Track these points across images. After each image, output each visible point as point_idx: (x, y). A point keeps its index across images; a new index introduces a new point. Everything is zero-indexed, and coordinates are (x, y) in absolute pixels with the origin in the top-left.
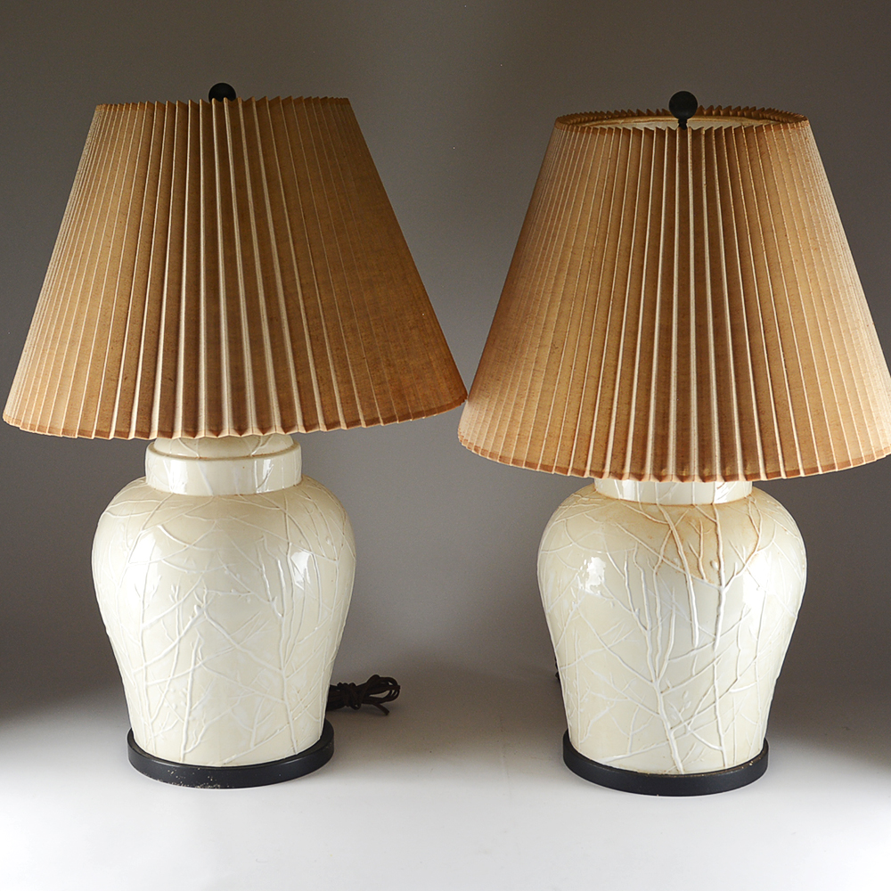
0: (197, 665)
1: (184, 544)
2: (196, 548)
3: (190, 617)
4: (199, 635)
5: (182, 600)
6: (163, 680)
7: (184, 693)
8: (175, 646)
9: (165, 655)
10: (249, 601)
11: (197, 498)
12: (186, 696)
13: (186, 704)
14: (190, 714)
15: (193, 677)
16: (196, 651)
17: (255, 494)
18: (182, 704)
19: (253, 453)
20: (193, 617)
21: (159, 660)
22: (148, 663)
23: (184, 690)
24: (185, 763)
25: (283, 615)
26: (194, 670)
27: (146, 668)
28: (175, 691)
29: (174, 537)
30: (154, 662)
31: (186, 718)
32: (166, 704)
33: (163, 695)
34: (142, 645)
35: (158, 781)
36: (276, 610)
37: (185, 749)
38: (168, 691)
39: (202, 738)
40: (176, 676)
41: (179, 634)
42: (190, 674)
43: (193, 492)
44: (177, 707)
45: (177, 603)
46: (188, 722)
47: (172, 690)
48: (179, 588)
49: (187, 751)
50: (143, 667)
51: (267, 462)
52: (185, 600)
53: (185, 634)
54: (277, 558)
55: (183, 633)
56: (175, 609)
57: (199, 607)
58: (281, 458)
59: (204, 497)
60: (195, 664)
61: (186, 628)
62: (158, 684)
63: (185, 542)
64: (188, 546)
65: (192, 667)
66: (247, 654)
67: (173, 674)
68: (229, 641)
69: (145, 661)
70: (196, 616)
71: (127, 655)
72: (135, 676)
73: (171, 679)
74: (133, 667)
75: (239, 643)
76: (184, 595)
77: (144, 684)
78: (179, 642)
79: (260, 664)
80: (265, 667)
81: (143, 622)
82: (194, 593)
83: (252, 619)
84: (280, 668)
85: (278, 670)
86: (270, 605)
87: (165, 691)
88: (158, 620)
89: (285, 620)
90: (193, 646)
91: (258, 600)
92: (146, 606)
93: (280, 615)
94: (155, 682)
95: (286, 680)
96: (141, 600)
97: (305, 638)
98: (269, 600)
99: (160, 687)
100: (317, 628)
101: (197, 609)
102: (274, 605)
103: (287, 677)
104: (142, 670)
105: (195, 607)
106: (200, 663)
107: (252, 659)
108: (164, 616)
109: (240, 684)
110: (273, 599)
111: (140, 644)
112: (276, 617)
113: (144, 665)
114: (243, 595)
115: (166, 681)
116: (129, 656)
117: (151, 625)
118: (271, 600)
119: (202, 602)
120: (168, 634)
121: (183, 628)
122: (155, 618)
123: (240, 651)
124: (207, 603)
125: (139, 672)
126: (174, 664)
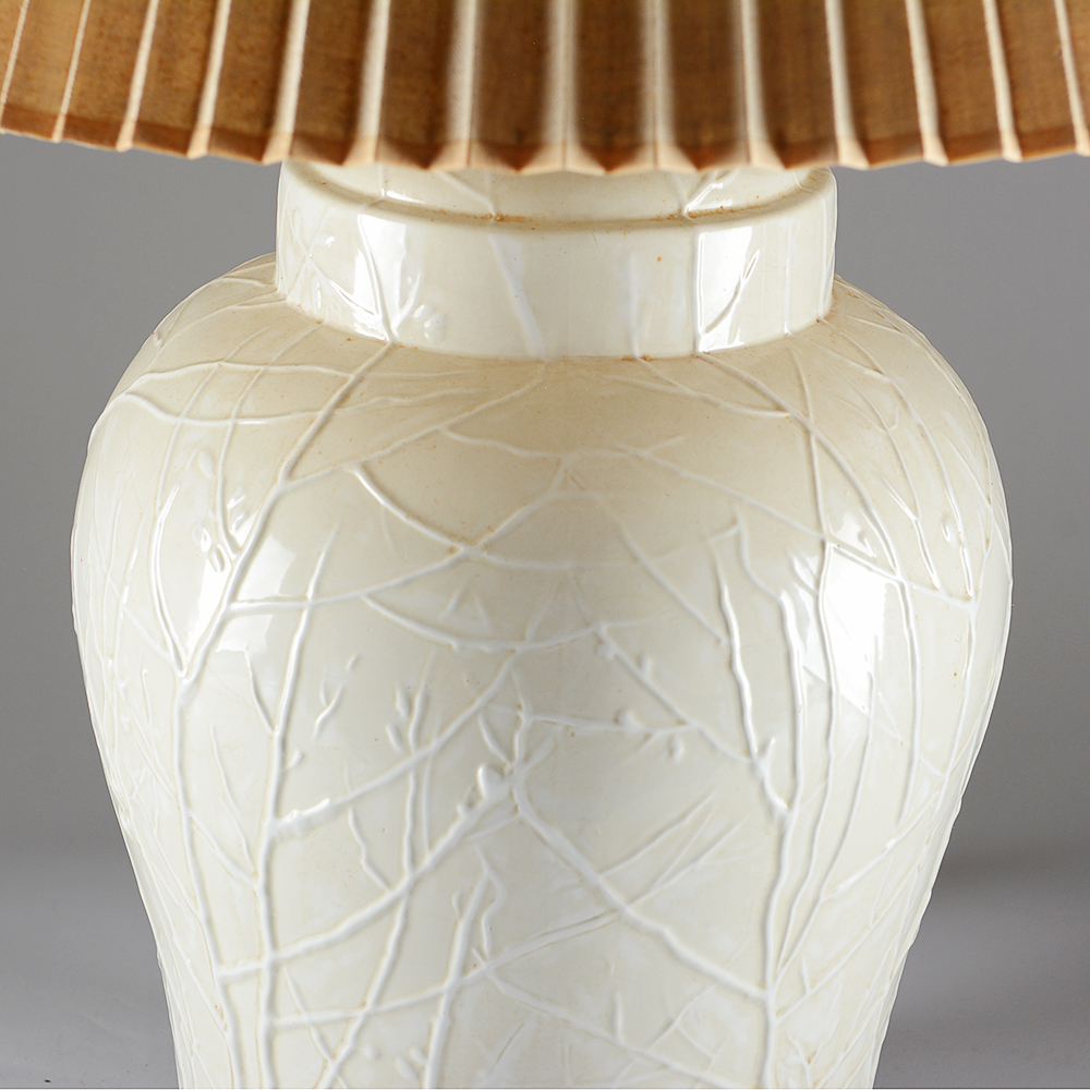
0: (472, 974)
1: (446, 542)
2: (493, 559)
3: (460, 809)
4: (486, 871)
5: (435, 744)
6: (337, 1014)
7: (411, 1065)
8: (392, 907)
9: (354, 932)
10: (681, 751)
11: (487, 364)
12: (418, 1070)
15: (450, 1013)
16: (474, 923)
17: (695, 356)
19: (692, 206)
20: (470, 805)
21: (330, 945)
22: (286, 952)
23: (414, 1055)
25: (790, 803)
26: (459, 991)
27: (275, 968)
28: (378, 1055)
29: (410, 514)
30: (309, 952)
33: (332, 1067)
34: (268, 891)
36: (770, 790)
38: (352, 1054)
40: (388, 1005)
41: (414, 860)
42: (442, 1005)
43: (469, 341)
45: (415, 756)
47: (367, 1052)
48: (427, 701)
50: (264, 964)
51: (738, 237)
52: (443, 748)
53: (439, 863)
54: (785, 599)
55: (427, 860)
56: (403, 776)
57: (496, 770)
58: (784, 222)
59: (512, 363)
60: (464, 969)
61: (443, 843)
62: (317, 1026)
63: (451, 535)
64: (461, 549)
65: (449, 982)
66: (658, 938)
67: (379, 1000)
68: (597, 893)
69: (274, 944)
70: (481, 806)
71: (201, 914)
72: (225, 989)
73: (368, 1017)
74: (219, 959)
75: (632, 900)
76: (442, 729)
77: (263, 1021)
78: (412, 890)
79: (695, 969)
80: (714, 979)
81: (277, 811)
82: (481, 722)
83: (683, 816)
84: (762, 984)
85: (754, 991)
86: (753, 767)
87: (343, 1052)
88: (337, 811)
89: (797, 820)
90: (461, 906)
91: (713, 747)
92: (294, 758)
93: (780, 804)
94: (305, 1018)
95: (775, 1021)
96: (277, 733)
97: (853, 879)
98: (748, 752)
99: (322, 1039)
100: (892, 842)
101: (488, 778)
102: (766, 767)
103: (780, 1012)
104: (257, 973)
105: (481, 771)
106: (483, 965)
107: (671, 953)
108: (361, 797)
109: (621, 1038)
110: (763, 748)
111: (258, 885)
112: (770, 808)
113: (268, 956)
114: (659, 735)
115: (347, 1020)
116: (209, 921)
117: (309, 825)
118: (755, 748)
119: (510, 755)
120: (370, 862)
121: (431, 845)
122: (325, 803)
123: (635, 927)
124: (527, 758)
125: (245, 977)
126: (385, 963)
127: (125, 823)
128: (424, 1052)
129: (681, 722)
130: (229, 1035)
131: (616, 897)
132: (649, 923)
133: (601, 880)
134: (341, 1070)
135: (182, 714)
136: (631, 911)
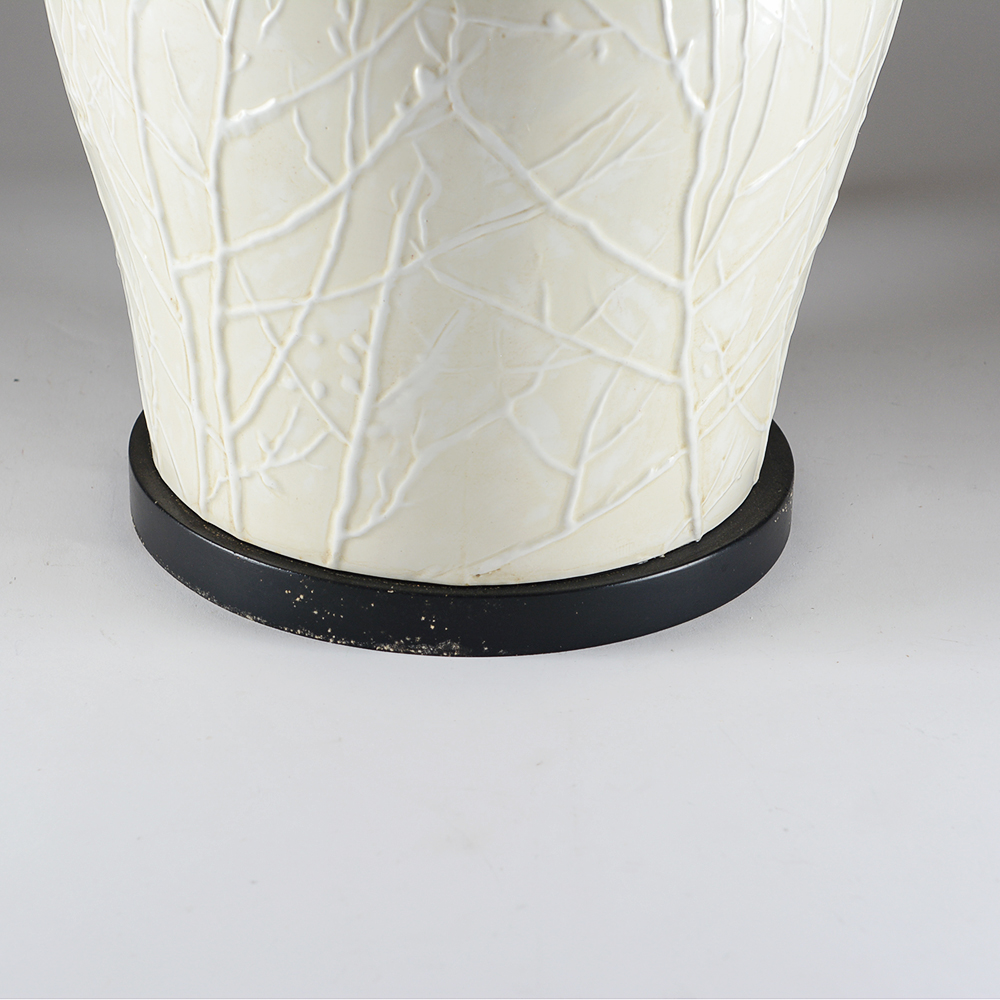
0: (410, 264)
3: (398, 107)
4: (422, 167)
5: (373, 46)
6: (284, 303)
7: (354, 350)
8: (334, 202)
9: (299, 226)
10: (605, 52)
12: (360, 358)
13: (359, 384)
14: (370, 420)
15: (390, 301)
16: (412, 216)
18: (347, 384)
20: (407, 103)
21: (277, 238)
22: (236, 245)
23: (357, 341)
24: (346, 567)
25: (708, 102)
26: (397, 281)
27: (226, 261)
28: (323, 341)
30: (258, 245)
31: (356, 430)
32: (287, 382)
33: (280, 354)
34: (219, 188)
35: (249, 621)
36: (689, 90)
37: (346, 524)
38: (298, 341)
39: (405, 497)
40: (332, 294)
41: (355, 157)
42: (382, 293)
44: (326, 391)
45: (355, 57)
46: (364, 443)
47: (312, 338)
48: (365, 4)
49: (354, 532)
50: (216, 257)
52: (382, 50)
53: (379, 159)
55: (367, 156)
56: (344, 76)
57: (432, 69)
60: (402, 260)
61: (381, 140)
62: (265, 314)
65: (388, 272)
66: (584, 230)
67: (323, 290)
68: (526, 186)
69: (225, 238)
70: (417, 104)
71: (156, 212)
72: (180, 281)
73: (313, 306)
74: (174, 254)
75: (559, 194)
76: (380, 31)
77: (215, 311)
78: (353, 185)
79: (618, 260)
80: (635, 270)
81: (226, 112)
82: (417, 24)
83: (607, 115)
84: (680, 275)
85: (672, 281)
86: (673, 68)
87: (290, 339)
88: (282, 110)
89: (713, 119)
90: (400, 200)
91: (635, 49)
92: (241, 60)
93: (698, 103)
94: (254, 307)
95: (692, 310)
96: (225, 37)
97: (765, 177)
98: (668, 53)
99: (271, 327)
100: (802, 143)
101: (424, 78)
102: (685, 68)
103: (697, 301)
104: (209, 266)
105: (417, 71)
106: (420, 256)
107: (596, 244)
108: (305, 97)
109: (549, 324)
110: (682, 50)
111: (209, 182)
112: (688, 108)
113: (219, 249)
114: (585, 37)
115: (294, 309)
116: (164, 218)
117: (256, 124)
118: (675, 50)
119: (444, 55)
120: (314, 159)
121: (371, 142)
122: (271, 103)
123: (562, 219)
124: (460, 59)
125: (198, 270)
126: (328, 254)
127: (85, 128)
128: (366, 338)
129: (605, 24)
130: (184, 325)
131: (544, 191)
132: (575, 216)
133: (530, 174)
134: (288, 356)
135: (135, 20)
136: (558, 205)
